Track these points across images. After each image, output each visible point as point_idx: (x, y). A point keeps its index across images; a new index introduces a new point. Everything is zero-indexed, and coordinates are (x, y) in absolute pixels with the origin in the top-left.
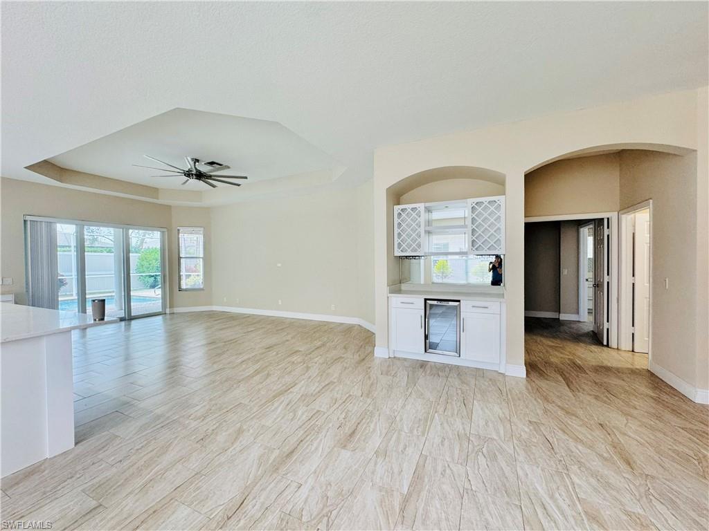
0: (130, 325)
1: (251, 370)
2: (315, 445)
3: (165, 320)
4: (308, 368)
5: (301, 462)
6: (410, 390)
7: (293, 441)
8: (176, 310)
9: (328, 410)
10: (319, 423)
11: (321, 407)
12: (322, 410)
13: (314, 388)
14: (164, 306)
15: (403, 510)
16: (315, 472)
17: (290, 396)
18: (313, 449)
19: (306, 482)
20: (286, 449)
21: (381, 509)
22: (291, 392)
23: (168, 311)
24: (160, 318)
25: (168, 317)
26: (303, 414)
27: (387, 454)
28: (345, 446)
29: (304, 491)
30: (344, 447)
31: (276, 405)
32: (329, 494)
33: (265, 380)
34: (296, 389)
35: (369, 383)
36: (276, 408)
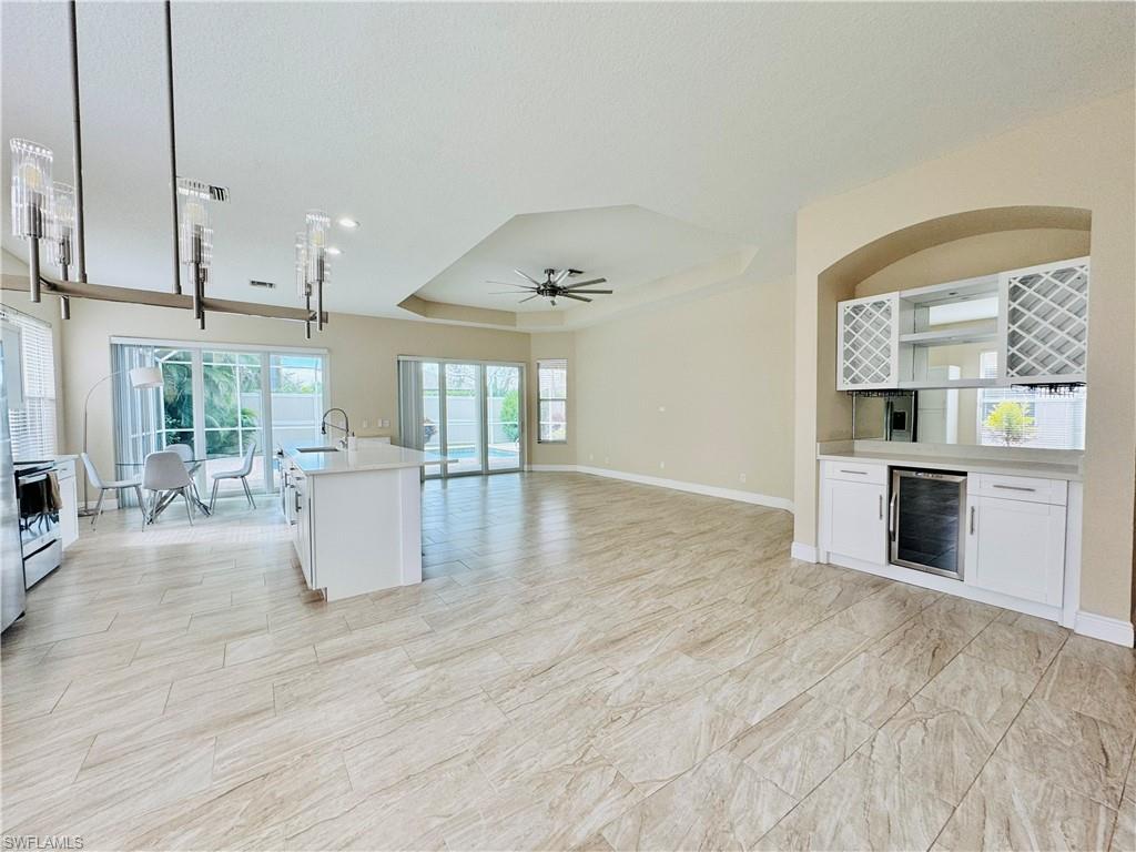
0: (486, 480)
1: (601, 546)
2: (651, 640)
3: (522, 478)
4: (677, 555)
5: (626, 652)
6: (831, 613)
7: (625, 630)
8: (536, 468)
9: (684, 608)
10: (665, 620)
11: (676, 602)
12: (675, 606)
13: (675, 580)
14: (522, 463)
15: (738, 738)
16: (639, 666)
17: (640, 583)
18: (646, 644)
19: (624, 672)
20: (614, 635)
21: (708, 728)
22: (642, 579)
23: (526, 469)
24: (517, 475)
25: (526, 474)
26: (648, 605)
27: (749, 677)
28: (691, 652)
29: (619, 680)
30: (689, 653)
31: (619, 588)
32: (648, 692)
33: (615, 559)
34: (652, 576)
35: (764, 589)
36: (618, 592)
